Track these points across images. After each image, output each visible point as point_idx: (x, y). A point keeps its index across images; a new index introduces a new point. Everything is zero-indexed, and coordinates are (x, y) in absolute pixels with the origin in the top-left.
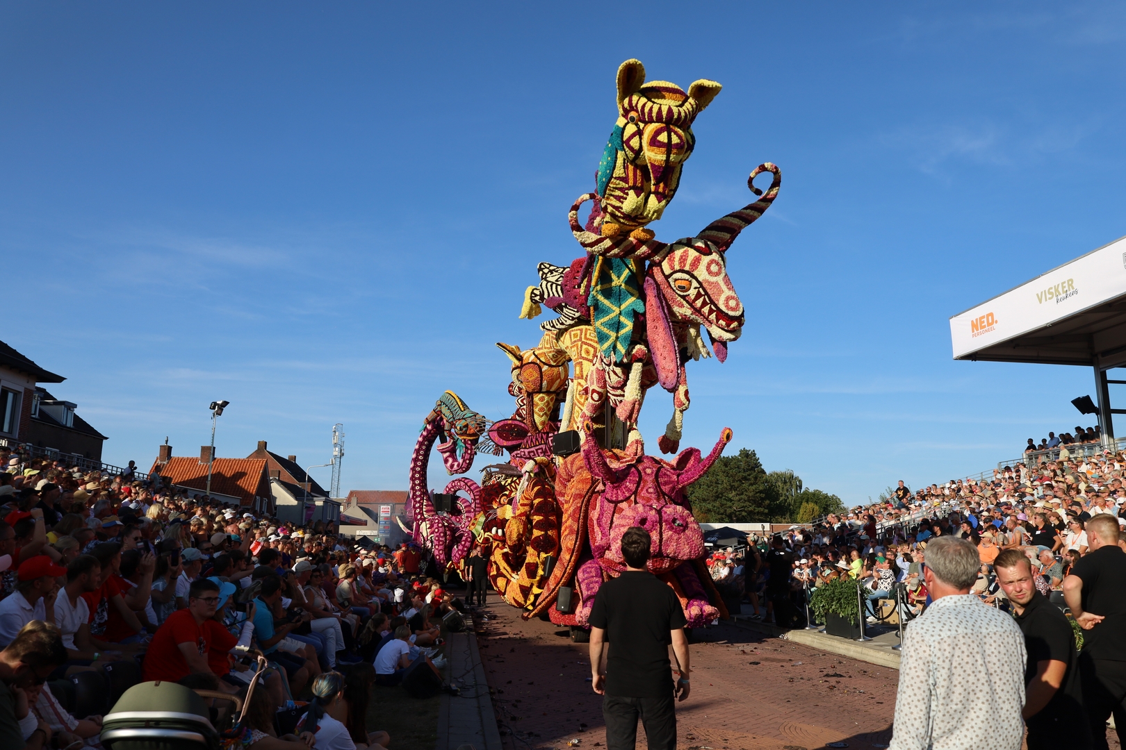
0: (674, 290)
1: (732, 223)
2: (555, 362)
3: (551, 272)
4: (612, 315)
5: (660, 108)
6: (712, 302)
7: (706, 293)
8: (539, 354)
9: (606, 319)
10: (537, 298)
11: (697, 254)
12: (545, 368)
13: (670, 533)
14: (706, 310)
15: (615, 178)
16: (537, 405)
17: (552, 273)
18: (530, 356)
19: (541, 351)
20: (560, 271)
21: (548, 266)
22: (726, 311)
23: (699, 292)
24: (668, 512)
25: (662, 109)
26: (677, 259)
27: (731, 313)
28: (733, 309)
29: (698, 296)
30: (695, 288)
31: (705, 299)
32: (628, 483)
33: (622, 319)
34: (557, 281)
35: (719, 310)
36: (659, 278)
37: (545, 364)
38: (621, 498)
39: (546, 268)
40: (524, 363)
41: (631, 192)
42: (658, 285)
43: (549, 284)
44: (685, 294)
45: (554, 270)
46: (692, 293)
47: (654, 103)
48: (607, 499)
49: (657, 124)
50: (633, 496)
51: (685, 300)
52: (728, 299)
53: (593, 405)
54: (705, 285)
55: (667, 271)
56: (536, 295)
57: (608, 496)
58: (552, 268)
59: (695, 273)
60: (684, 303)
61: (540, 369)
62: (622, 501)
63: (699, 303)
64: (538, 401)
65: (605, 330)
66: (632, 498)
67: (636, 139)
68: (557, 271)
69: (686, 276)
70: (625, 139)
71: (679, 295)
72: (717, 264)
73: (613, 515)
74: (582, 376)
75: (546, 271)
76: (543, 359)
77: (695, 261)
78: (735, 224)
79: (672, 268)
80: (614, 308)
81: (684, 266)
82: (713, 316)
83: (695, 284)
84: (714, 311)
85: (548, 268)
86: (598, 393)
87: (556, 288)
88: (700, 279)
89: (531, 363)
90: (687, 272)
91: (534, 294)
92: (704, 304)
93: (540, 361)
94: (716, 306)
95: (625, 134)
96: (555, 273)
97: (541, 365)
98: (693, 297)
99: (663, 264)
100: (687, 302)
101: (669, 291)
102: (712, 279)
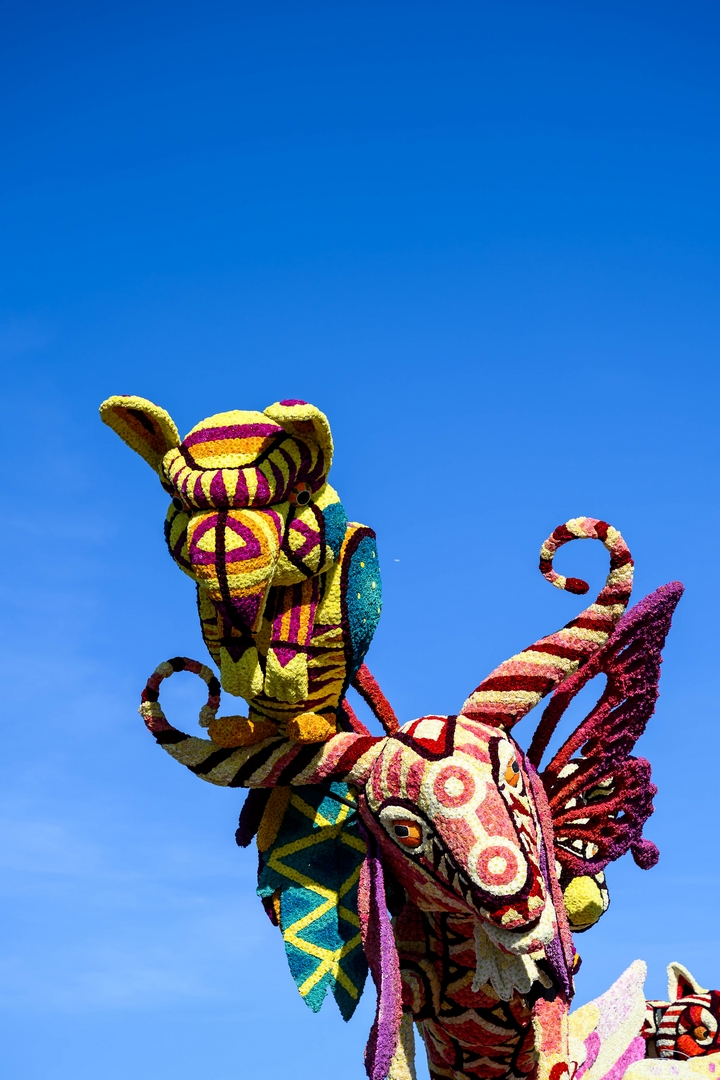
0: (398, 847)
4: (322, 910)
9: (306, 921)
11: (419, 757)
26: (384, 775)
27: (496, 890)
28: (500, 880)
52: (487, 855)
65: (308, 948)
71: (409, 855)
80: (326, 891)
100: (425, 867)
101: (393, 848)
102: (450, 813)
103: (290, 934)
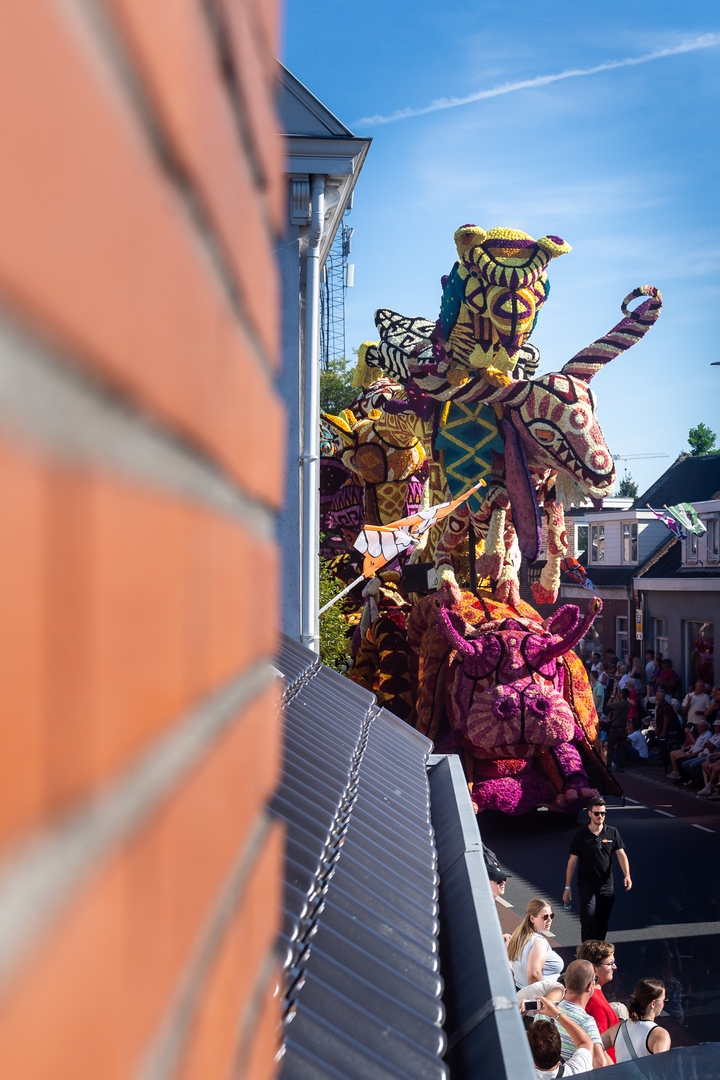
0: (536, 440)
1: (605, 352)
2: (404, 443)
3: (394, 325)
4: (467, 457)
5: (503, 272)
6: (578, 458)
7: (571, 447)
8: (382, 431)
9: (459, 462)
10: (376, 362)
12: (391, 451)
13: (533, 718)
14: (572, 464)
15: (461, 324)
16: (384, 499)
17: (395, 329)
18: (368, 432)
19: (384, 428)
20: (406, 326)
21: (388, 314)
22: (593, 470)
23: (562, 444)
24: (531, 696)
25: (506, 274)
26: (537, 407)
27: (598, 472)
28: (600, 467)
29: (562, 448)
30: (559, 440)
31: (569, 453)
32: (488, 658)
33: (479, 460)
34: (402, 345)
35: (585, 467)
36: (519, 425)
37: (390, 445)
38: (480, 675)
39: (387, 318)
40: (360, 442)
41: (478, 347)
42: (517, 432)
43: (392, 349)
44: (548, 444)
45: (398, 322)
46: (556, 444)
47: (498, 263)
48: (466, 673)
49: (501, 288)
50: (495, 672)
51: (548, 450)
52: (594, 455)
53: (452, 535)
54: (568, 437)
55: (527, 419)
56: (374, 358)
57: (467, 670)
58: (396, 318)
59: (558, 424)
60: (548, 453)
61: (384, 453)
62: (482, 678)
63: (564, 456)
64: (384, 495)
65: (458, 476)
66: (494, 675)
67: (480, 296)
68: (402, 326)
69: (548, 427)
70: (467, 295)
71: (541, 445)
72: (584, 414)
73: (473, 693)
74: (440, 486)
75: (386, 323)
76: (386, 439)
77: (557, 410)
78: (609, 353)
79: (531, 415)
80: (469, 449)
81: (546, 415)
82: (579, 472)
83: (558, 435)
84: (580, 468)
85: (389, 319)
86: (457, 521)
87: (402, 359)
88: (564, 431)
89: (371, 443)
90: (549, 423)
91: (371, 355)
92: (569, 458)
93: (383, 441)
94: (582, 462)
95: (467, 290)
96: (399, 330)
97: (385, 447)
98: (557, 449)
99: (521, 409)
100: (550, 451)
101: (530, 439)
102: (575, 431)
103: (449, 469)
